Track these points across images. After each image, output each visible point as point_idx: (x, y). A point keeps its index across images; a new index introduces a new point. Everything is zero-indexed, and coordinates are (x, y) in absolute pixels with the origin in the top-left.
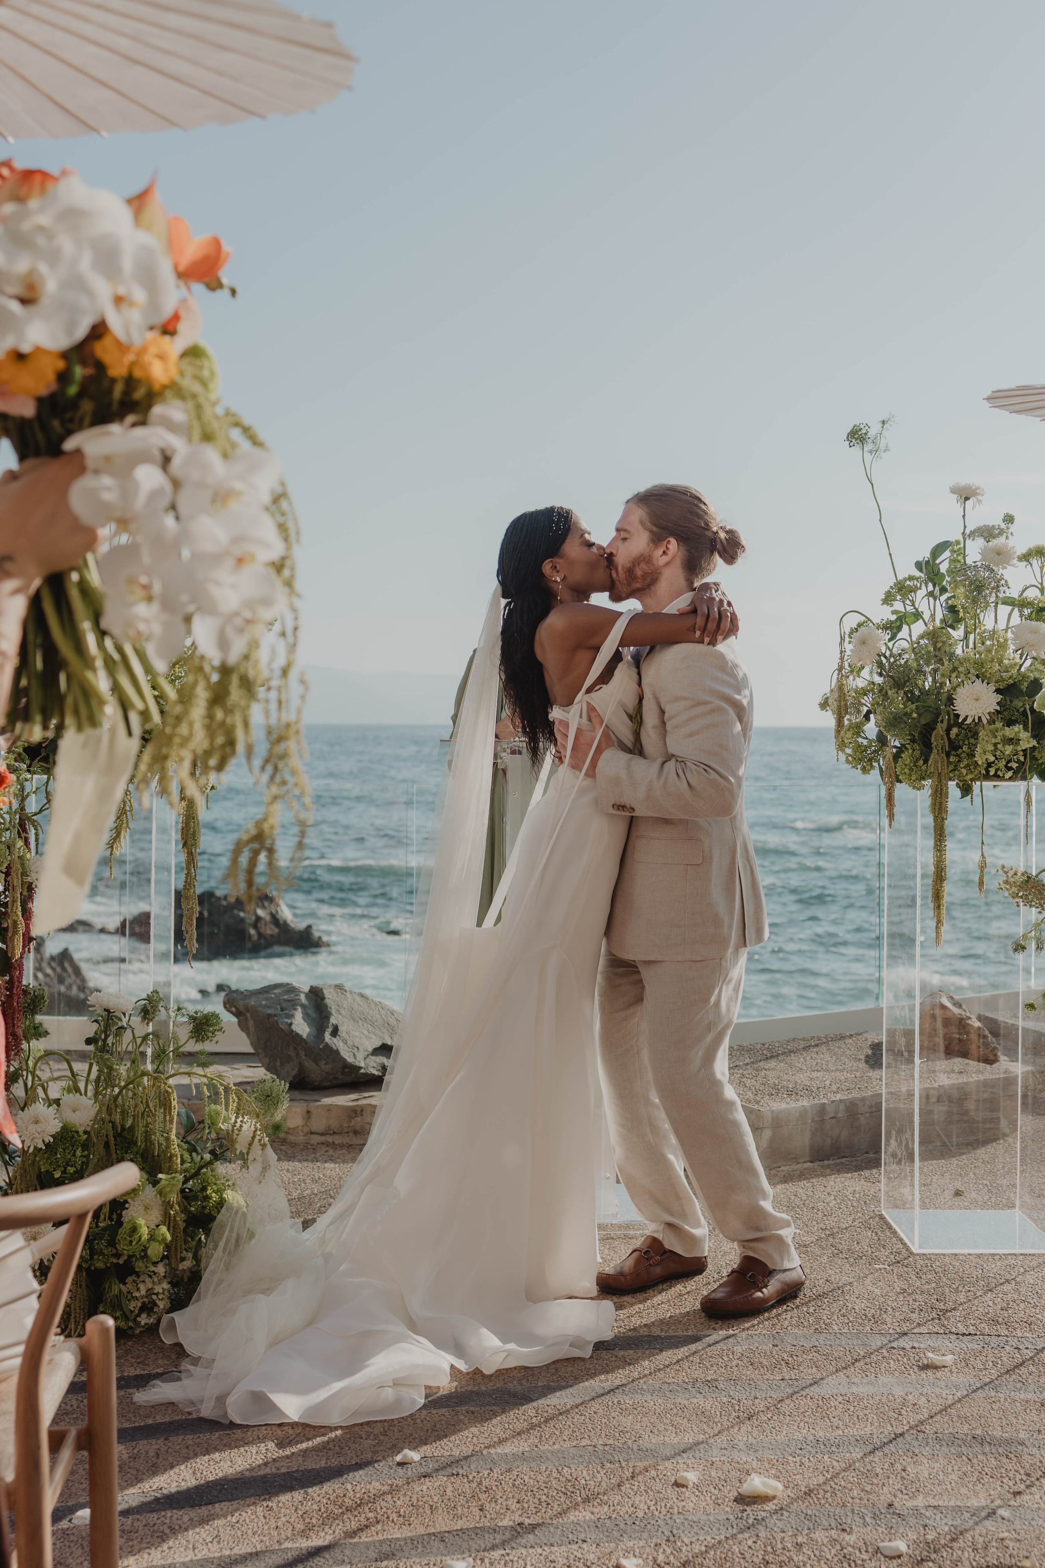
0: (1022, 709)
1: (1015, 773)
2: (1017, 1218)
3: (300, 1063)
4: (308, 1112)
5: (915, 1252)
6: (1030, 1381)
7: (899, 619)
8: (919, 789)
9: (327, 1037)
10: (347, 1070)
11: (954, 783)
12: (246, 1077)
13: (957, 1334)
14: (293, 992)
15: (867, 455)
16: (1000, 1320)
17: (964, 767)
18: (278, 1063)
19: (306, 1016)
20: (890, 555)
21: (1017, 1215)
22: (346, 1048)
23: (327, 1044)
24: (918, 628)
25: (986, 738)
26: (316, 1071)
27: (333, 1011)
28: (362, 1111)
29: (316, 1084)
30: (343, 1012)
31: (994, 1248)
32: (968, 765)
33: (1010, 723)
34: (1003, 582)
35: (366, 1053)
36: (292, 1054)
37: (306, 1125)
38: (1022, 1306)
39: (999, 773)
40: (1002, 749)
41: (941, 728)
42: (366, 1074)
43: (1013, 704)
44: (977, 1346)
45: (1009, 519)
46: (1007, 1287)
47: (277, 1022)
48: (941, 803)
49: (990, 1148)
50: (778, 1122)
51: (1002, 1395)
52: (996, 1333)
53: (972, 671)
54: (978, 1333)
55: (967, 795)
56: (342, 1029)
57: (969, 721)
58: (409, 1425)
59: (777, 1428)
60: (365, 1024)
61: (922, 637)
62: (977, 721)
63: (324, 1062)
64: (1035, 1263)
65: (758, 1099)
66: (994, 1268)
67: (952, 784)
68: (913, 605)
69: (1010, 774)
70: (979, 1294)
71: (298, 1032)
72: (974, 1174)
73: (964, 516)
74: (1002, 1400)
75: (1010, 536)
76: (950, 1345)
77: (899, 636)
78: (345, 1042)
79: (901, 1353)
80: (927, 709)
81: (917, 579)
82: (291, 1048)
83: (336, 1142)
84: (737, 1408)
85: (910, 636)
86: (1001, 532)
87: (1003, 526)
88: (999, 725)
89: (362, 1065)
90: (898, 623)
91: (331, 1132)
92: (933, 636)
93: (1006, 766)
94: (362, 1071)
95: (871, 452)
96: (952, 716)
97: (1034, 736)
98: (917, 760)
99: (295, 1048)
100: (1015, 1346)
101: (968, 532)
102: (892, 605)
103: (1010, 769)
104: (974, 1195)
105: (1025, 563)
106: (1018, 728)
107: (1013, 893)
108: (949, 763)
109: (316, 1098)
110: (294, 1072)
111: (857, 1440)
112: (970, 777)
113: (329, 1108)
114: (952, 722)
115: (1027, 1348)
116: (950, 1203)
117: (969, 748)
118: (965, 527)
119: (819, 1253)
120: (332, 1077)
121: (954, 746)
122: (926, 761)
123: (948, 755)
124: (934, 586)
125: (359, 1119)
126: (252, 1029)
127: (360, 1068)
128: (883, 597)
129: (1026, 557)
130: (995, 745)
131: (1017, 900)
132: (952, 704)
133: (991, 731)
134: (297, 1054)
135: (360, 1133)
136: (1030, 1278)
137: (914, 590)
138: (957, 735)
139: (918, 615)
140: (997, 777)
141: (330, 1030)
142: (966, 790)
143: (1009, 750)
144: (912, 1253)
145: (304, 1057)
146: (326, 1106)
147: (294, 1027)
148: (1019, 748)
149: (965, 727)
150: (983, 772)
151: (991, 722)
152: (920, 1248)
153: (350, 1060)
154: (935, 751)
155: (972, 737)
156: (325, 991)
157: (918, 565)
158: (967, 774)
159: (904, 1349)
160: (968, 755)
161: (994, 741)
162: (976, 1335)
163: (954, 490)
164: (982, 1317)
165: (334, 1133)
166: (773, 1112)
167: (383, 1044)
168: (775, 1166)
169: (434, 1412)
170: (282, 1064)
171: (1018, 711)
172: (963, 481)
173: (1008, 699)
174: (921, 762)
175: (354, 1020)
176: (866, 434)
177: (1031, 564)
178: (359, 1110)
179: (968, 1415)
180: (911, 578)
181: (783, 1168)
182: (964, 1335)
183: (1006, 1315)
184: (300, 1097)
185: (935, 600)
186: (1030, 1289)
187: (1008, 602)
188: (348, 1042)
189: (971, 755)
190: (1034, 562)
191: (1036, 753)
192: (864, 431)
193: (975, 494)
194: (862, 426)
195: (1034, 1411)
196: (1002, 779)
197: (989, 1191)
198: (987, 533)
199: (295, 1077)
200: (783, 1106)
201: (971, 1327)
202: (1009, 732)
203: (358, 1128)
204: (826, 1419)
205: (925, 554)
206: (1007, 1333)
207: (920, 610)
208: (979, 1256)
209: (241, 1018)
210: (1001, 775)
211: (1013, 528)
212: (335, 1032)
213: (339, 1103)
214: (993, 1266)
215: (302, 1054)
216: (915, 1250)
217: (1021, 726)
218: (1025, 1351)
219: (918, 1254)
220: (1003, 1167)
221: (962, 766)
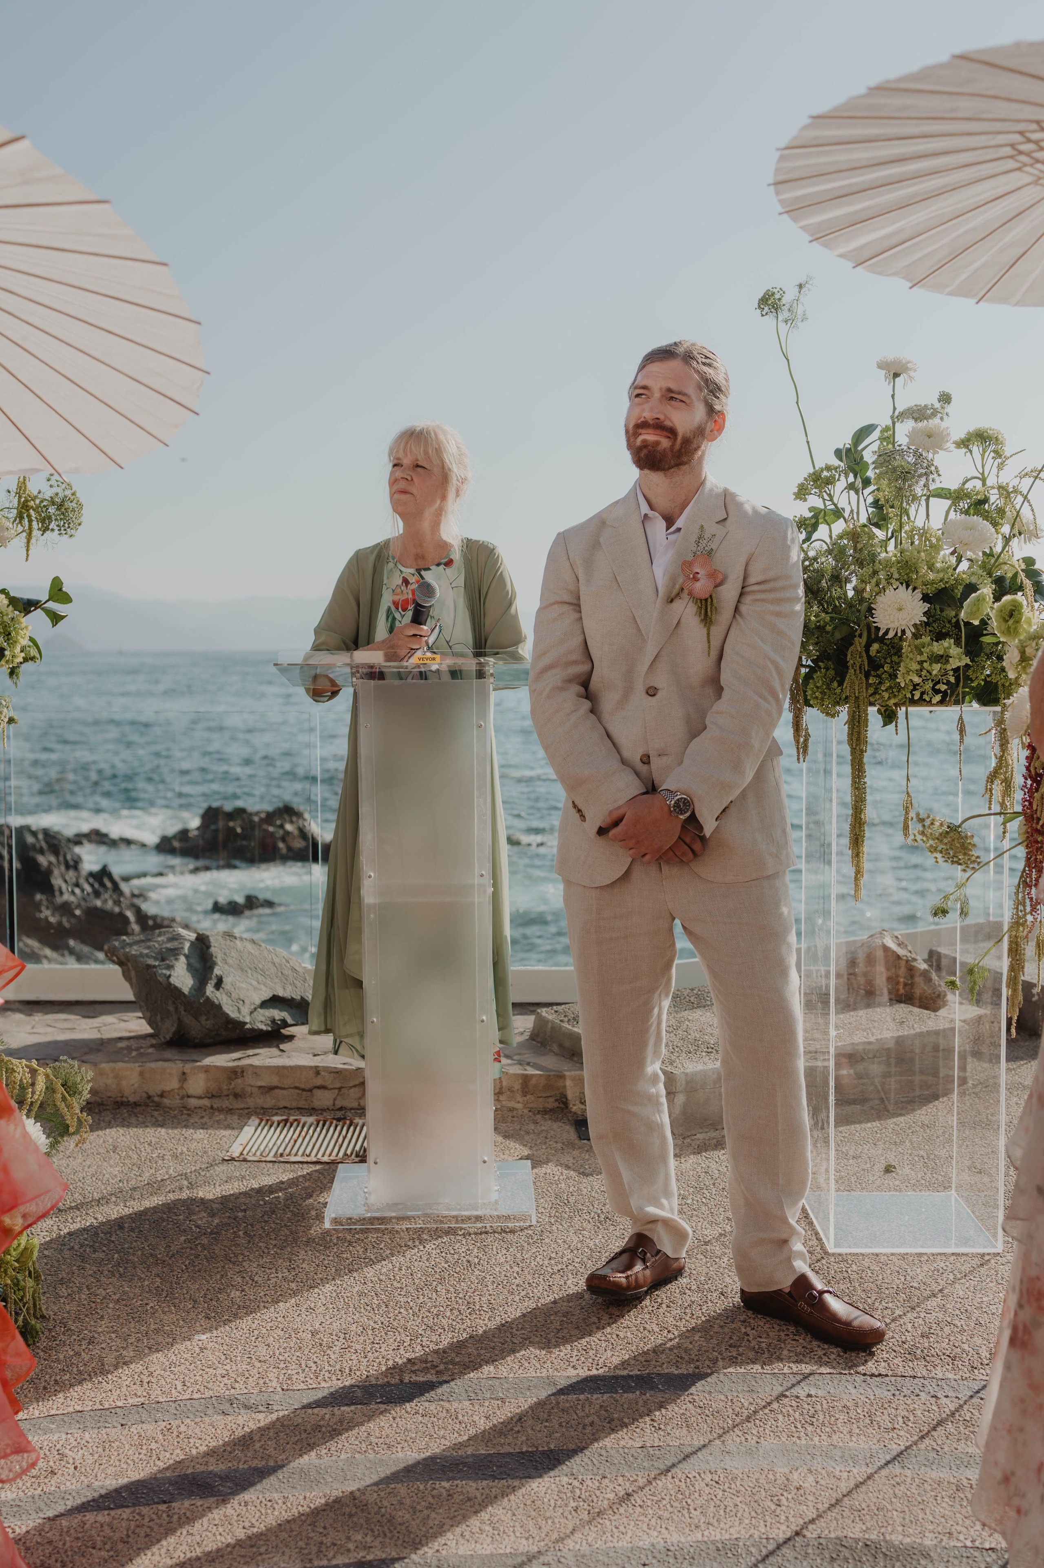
0: (954, 620)
1: (945, 694)
2: (953, 1203)
3: (179, 1019)
4: (184, 1073)
5: (830, 1251)
6: (946, 1449)
7: (816, 516)
8: (833, 716)
9: (210, 990)
10: (230, 1026)
11: (875, 709)
12: (130, 1032)
13: (865, 1375)
14: (177, 939)
15: (782, 325)
16: (919, 1352)
17: (886, 690)
18: (159, 1018)
19: (190, 967)
20: (808, 442)
21: (953, 1199)
22: (230, 1002)
23: (208, 998)
24: (839, 527)
25: (911, 655)
26: (196, 1027)
27: (219, 961)
28: (243, 1072)
29: (197, 1041)
30: (230, 961)
31: (922, 1247)
32: (890, 687)
33: (939, 637)
34: (933, 468)
35: (253, 1007)
36: (171, 1008)
37: (182, 1088)
38: (947, 1330)
39: (925, 697)
40: (929, 668)
41: (859, 643)
42: (253, 1030)
43: (944, 614)
44: (886, 1393)
45: (945, 398)
46: (932, 1303)
47: (155, 973)
48: (859, 733)
49: (930, 1108)
50: (693, 1085)
51: (908, 1473)
52: (911, 1373)
53: (896, 576)
54: (890, 1373)
55: (891, 722)
56: (227, 981)
57: (891, 635)
58: (161, 1526)
59: (622, 1528)
60: (255, 974)
61: (841, 537)
62: (899, 634)
63: (205, 1017)
64: (967, 1267)
65: (673, 1058)
66: (920, 1273)
67: (872, 710)
68: (831, 500)
69: (938, 698)
70: (898, 1312)
71: (177, 985)
72: (911, 1141)
73: (893, 396)
74: (909, 1480)
75: (945, 417)
76: (853, 1391)
77: (815, 536)
78: (229, 994)
79: (794, 1404)
80: (845, 622)
81: (836, 469)
82: (170, 1002)
83: (215, 1106)
84: (578, 1492)
85: (831, 537)
86: (935, 413)
87: (937, 405)
88: (926, 639)
89: (247, 1020)
90: (813, 521)
91: (210, 1095)
92: (853, 536)
93: (933, 689)
94: (248, 1026)
95: (786, 322)
96: (873, 630)
97: (968, 653)
98: (832, 681)
99: (174, 1003)
100: (932, 1393)
101: (896, 413)
102: (805, 500)
103: (938, 692)
104: (907, 1170)
105: (964, 450)
106: (948, 643)
107: (931, 846)
108: (868, 685)
109: (195, 1057)
110: (174, 1029)
111: (718, 1550)
112: (892, 702)
113: (207, 1069)
114: (873, 636)
115: (947, 1397)
116: (878, 1182)
117: (891, 667)
118: (895, 409)
119: (719, 1253)
120: (214, 1033)
121: (874, 665)
122: (841, 684)
123: (867, 675)
124: (855, 477)
125: (239, 1081)
126: (134, 980)
127: (245, 1023)
128: (796, 490)
129: (964, 443)
130: (921, 663)
131: (935, 855)
132: (872, 615)
133: (916, 647)
134: (176, 1009)
135: (241, 1096)
136: (959, 1290)
137: (830, 481)
138: (878, 652)
139: (838, 513)
140: (921, 701)
141: (213, 981)
142: (889, 717)
143: (936, 668)
144: (826, 1253)
145: (183, 1012)
146: (203, 1067)
147: (172, 980)
148: (949, 667)
149: (888, 642)
150: (909, 695)
151: (916, 636)
152: (835, 1247)
153: (233, 1014)
154: (851, 671)
155: (895, 654)
156: (211, 939)
157: (838, 453)
158: (889, 698)
159: (797, 1397)
160: (890, 675)
161: (919, 658)
162: (887, 1375)
163: (881, 366)
164: (897, 1349)
165: (213, 1096)
166: (686, 1074)
167: (274, 996)
168: (689, 1134)
169: (199, 1503)
170: (162, 1019)
171: (949, 622)
172: (891, 356)
173: (938, 607)
174: (835, 684)
175: (242, 970)
176: (780, 299)
177: (971, 451)
178: (240, 1071)
179: (864, 1505)
180: (828, 468)
181: (699, 1136)
182: (872, 1375)
183: (926, 1345)
184: (176, 1057)
185: (857, 493)
186: (958, 1306)
187: (941, 494)
188: (233, 995)
189: (893, 676)
190: (976, 450)
191: (970, 672)
192: (777, 296)
193: (906, 369)
194: (775, 291)
195: (947, 1500)
196: (929, 703)
197: (925, 1165)
198: (919, 414)
199: (174, 1033)
200: (700, 1067)
201: (883, 1364)
202: (938, 648)
203: (238, 1090)
204: (685, 1512)
205: (845, 441)
206: (925, 1372)
207: (840, 506)
208: (903, 1256)
209: (124, 967)
210: (928, 699)
211: (949, 409)
212: (219, 984)
213: (218, 1064)
214: (919, 1271)
215: (181, 1009)
216: (831, 1248)
217: (952, 641)
218: (944, 1401)
219: (833, 1254)
220: (944, 1133)
221: (883, 688)
